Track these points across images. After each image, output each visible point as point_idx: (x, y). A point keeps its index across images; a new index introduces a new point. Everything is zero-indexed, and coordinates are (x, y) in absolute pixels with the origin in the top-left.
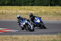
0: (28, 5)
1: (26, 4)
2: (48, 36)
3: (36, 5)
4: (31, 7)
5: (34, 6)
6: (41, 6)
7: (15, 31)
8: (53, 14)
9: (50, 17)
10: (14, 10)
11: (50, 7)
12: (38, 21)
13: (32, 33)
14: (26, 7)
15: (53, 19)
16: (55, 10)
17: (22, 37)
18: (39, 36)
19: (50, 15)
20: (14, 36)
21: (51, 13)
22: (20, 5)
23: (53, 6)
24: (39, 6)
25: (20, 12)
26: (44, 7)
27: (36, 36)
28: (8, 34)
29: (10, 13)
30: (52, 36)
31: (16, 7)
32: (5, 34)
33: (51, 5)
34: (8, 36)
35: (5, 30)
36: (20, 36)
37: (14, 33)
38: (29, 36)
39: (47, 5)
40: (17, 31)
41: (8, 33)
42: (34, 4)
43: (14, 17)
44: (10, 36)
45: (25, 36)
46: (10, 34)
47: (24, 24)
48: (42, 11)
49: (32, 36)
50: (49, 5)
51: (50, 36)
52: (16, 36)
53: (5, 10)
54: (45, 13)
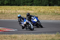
0: (27, 5)
1: (25, 4)
2: (47, 35)
3: (35, 5)
4: (30, 7)
5: (33, 6)
6: (40, 5)
7: (14, 30)
8: (52, 14)
9: (48, 17)
10: (13, 10)
11: (49, 7)
12: (35, 20)
13: (31, 33)
14: (25, 7)
15: (51, 18)
16: (53, 10)
17: (21, 36)
18: (38, 35)
19: (48, 14)
20: (13, 35)
21: (50, 12)
22: (19, 5)
23: (51, 6)
24: (37, 6)
25: (19, 11)
26: (43, 7)
27: (34, 35)
28: (7, 34)
29: (9, 12)
30: (50, 35)
31: (15, 6)
32: (5, 33)
33: (50, 5)
34: (7, 35)
35: (4, 29)
36: (19, 35)
37: (13, 32)
38: (27, 35)
39: (46, 5)
40: (16, 30)
41: (7, 32)
42: (33, 4)
43: (13, 17)
44: (9, 35)
45: (24, 35)
46: (9, 33)
47: (25, 23)
48: (41, 11)
49: (31, 36)
50: (48, 5)
51: (48, 35)
52: (15, 35)
53: (4, 9)
54: (44, 13)
